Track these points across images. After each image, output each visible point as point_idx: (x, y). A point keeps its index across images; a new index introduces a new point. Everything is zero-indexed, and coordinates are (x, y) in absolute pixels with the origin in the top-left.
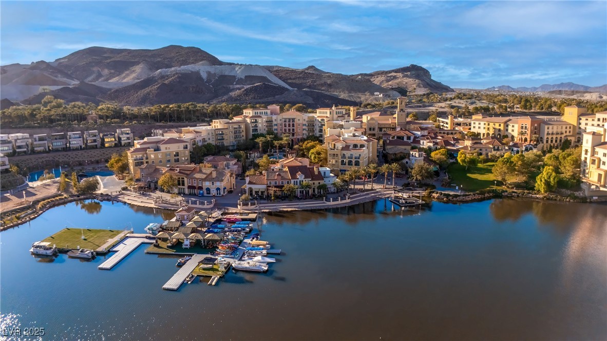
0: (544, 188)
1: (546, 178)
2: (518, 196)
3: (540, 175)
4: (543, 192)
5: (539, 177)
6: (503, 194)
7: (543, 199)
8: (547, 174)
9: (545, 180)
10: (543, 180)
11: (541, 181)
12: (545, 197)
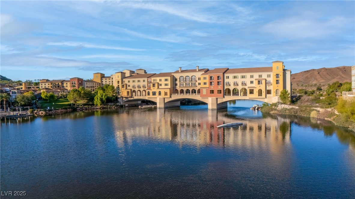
0: (100, 103)
1: (100, 97)
2: (86, 109)
3: (96, 96)
4: (99, 105)
5: (96, 97)
6: (77, 109)
7: (100, 108)
8: (101, 94)
9: (100, 98)
10: (99, 98)
11: (98, 99)
12: (101, 107)
